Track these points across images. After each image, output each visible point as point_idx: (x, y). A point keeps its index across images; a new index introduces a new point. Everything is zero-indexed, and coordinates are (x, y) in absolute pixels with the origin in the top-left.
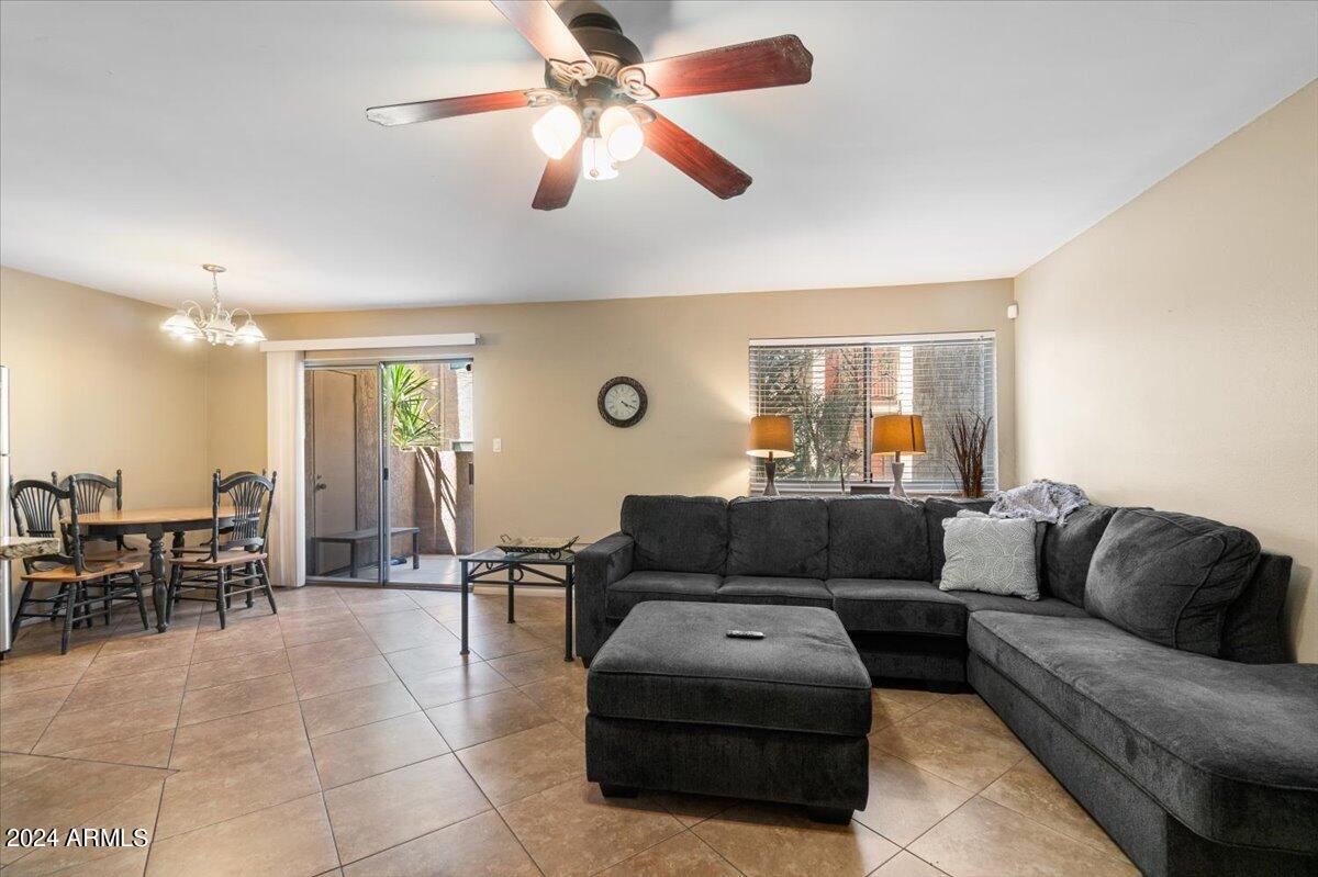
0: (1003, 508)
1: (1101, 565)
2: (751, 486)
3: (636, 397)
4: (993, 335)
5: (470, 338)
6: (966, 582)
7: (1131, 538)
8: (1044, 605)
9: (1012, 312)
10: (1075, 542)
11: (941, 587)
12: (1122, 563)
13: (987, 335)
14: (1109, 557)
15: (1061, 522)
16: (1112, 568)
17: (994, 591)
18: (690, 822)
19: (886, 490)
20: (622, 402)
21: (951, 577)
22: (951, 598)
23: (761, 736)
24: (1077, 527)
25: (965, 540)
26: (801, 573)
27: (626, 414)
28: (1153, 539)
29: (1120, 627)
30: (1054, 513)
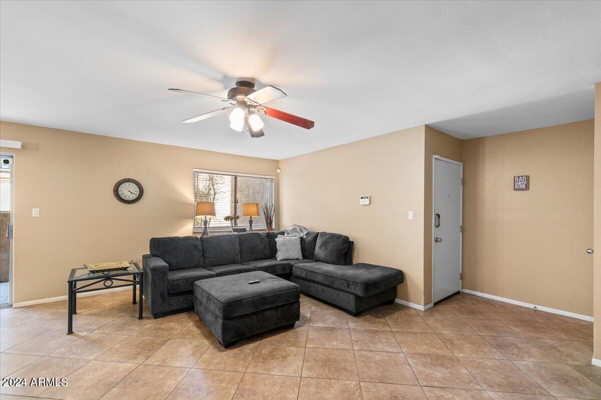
0: (288, 234)
1: (320, 248)
2: (194, 230)
3: (137, 189)
4: (273, 177)
5: (18, 145)
6: (285, 257)
7: (326, 240)
8: (305, 260)
9: (278, 171)
10: (310, 242)
11: (278, 260)
12: (325, 246)
13: (272, 177)
14: (322, 245)
15: (305, 237)
16: (323, 248)
17: (292, 258)
18: (258, 343)
19: (244, 230)
20: (128, 191)
21: (280, 256)
22: (282, 262)
23: (276, 308)
24: (310, 238)
25: (284, 244)
26: (233, 262)
27: (132, 197)
28: (331, 240)
29: (326, 262)
30: (302, 235)
